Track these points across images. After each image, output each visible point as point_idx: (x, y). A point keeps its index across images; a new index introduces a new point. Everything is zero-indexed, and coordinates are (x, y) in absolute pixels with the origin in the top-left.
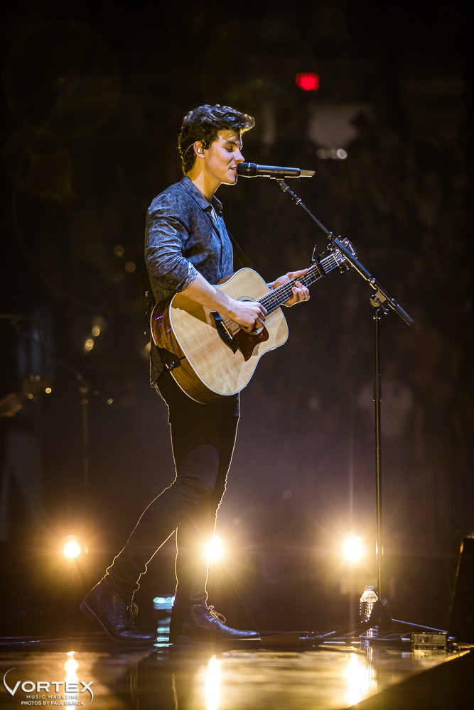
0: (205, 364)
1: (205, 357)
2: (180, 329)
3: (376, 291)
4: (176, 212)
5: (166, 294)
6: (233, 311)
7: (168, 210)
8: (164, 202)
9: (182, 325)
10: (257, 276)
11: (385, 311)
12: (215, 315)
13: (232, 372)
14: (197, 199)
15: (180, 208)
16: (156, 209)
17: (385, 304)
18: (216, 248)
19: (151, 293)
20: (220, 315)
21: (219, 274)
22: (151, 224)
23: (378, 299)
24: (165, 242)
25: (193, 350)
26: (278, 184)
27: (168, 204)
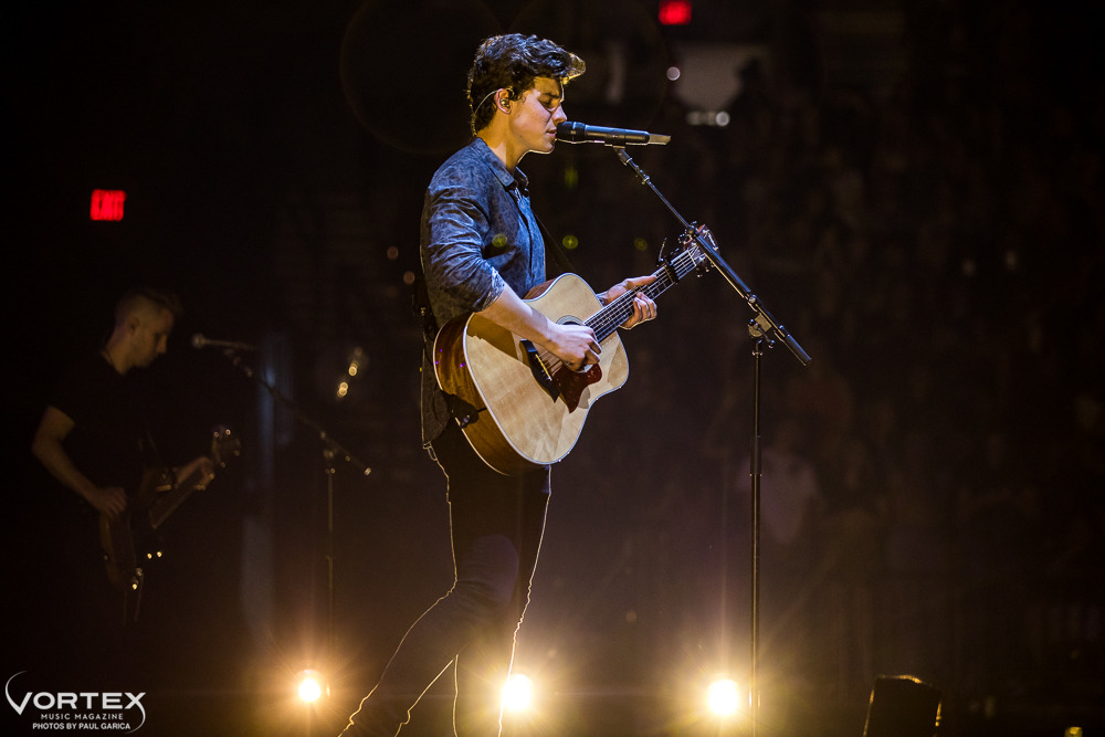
0: (514, 419)
1: (514, 408)
2: (479, 367)
3: (757, 315)
4: (471, 192)
5: (455, 312)
6: (554, 340)
7: (459, 190)
8: (452, 176)
9: (482, 360)
10: (584, 286)
11: (770, 343)
12: (527, 344)
13: (552, 429)
14: (496, 172)
15: (477, 186)
16: (441, 188)
17: (770, 333)
18: (524, 244)
19: (429, 310)
20: (534, 344)
21: (528, 281)
22: (435, 209)
23: (759, 326)
24: (457, 237)
25: (498, 398)
26: (616, 155)
27: (459, 181)
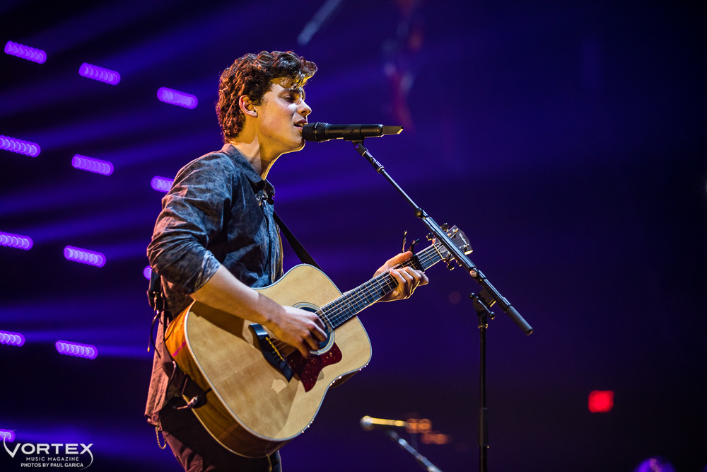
0: (243, 398)
1: (242, 388)
2: (202, 349)
9: (205, 343)
25: (223, 378)
